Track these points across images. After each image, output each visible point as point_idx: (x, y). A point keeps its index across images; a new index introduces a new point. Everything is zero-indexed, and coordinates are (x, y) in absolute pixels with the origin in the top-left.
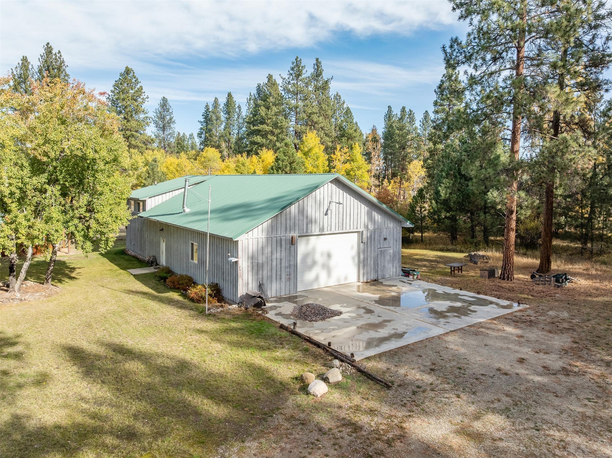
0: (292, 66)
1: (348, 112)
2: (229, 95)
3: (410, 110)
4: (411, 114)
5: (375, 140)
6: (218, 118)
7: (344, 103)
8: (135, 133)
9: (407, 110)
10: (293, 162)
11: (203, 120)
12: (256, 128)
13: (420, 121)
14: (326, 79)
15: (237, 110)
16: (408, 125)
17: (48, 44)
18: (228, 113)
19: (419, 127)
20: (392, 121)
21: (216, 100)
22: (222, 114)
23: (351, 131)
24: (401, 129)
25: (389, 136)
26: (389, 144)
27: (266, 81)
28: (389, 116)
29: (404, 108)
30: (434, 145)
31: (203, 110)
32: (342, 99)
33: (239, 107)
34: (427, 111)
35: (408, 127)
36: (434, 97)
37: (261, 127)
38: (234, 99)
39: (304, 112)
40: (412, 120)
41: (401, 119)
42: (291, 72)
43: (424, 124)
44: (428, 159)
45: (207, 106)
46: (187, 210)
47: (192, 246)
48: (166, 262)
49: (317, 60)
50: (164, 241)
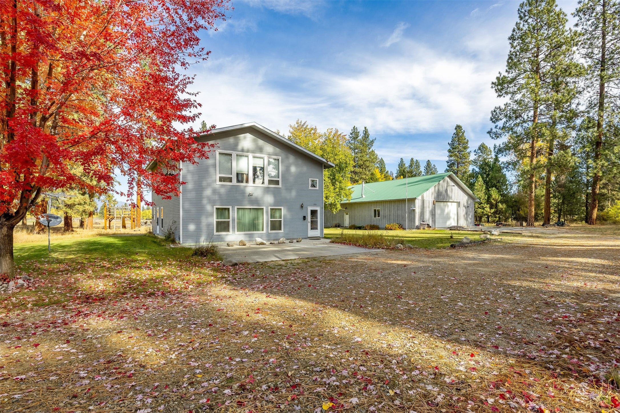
0: (351, 132)
1: (382, 161)
3: (416, 160)
4: (417, 163)
9: (414, 160)
14: (372, 140)
16: (415, 170)
20: (403, 168)
24: (411, 173)
28: (401, 165)
29: (412, 159)
34: (428, 160)
36: (449, 147)
40: (418, 166)
41: (411, 166)
42: (351, 136)
46: (364, 196)
47: (375, 211)
48: (349, 223)
49: (365, 128)
50: (347, 214)
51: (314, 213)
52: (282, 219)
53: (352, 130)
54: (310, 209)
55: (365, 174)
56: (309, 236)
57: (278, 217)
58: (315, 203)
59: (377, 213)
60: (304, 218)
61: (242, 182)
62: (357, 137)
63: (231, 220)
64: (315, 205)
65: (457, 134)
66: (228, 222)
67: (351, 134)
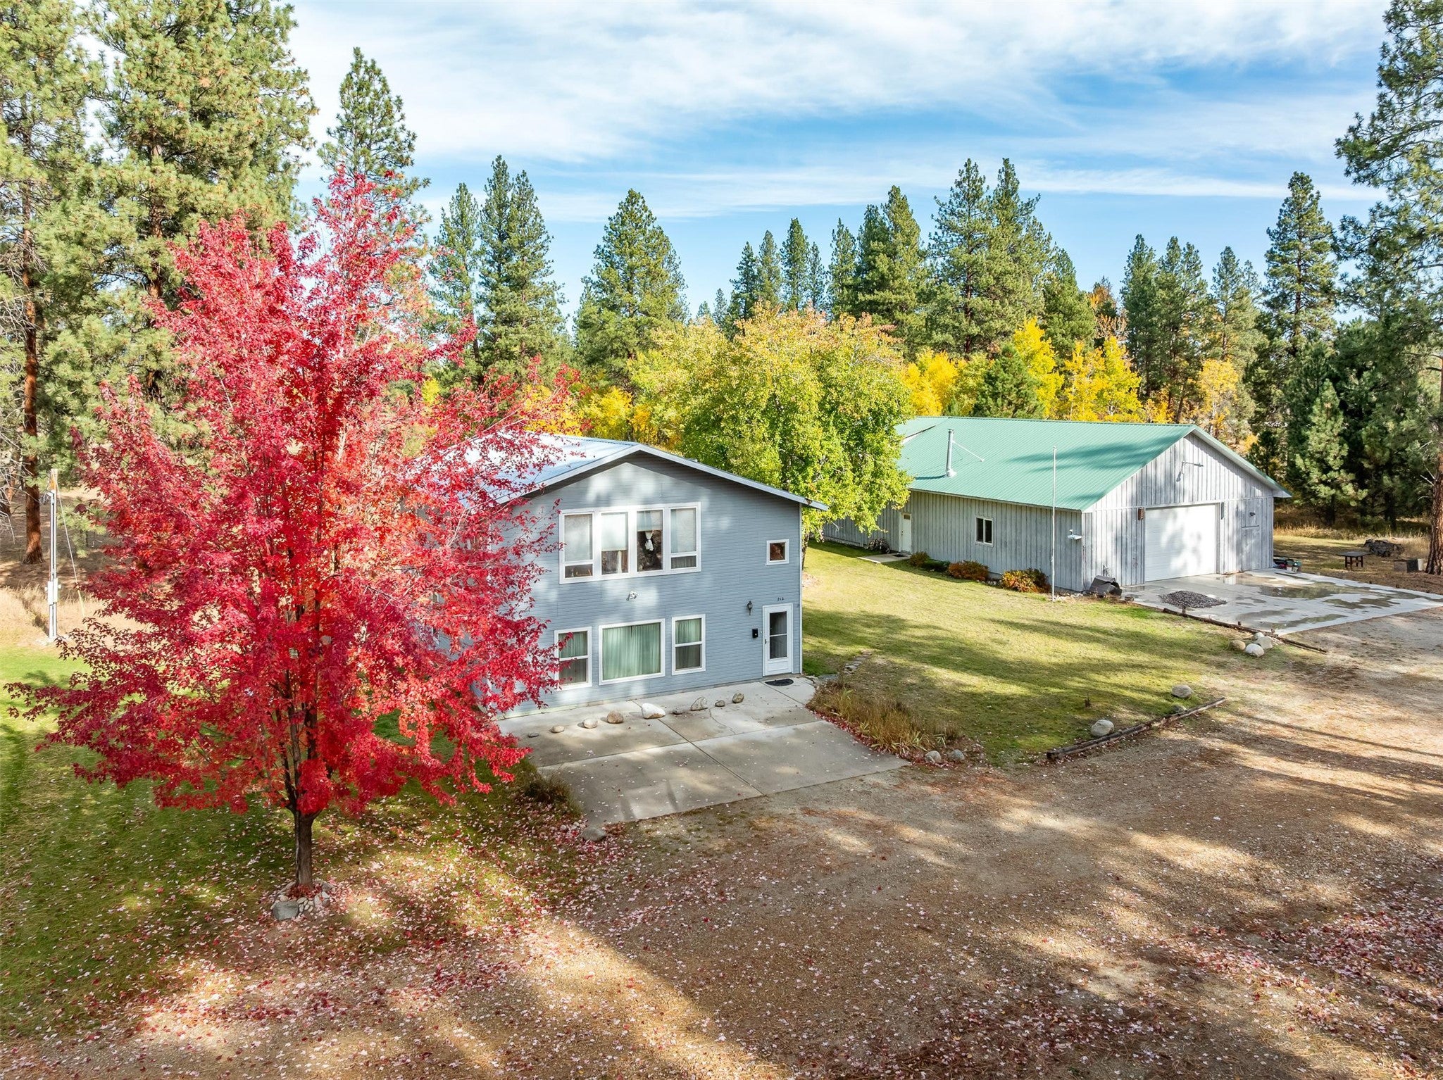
0: (959, 179)
1: (1063, 260)
2: (794, 225)
3: (1189, 245)
4: (1190, 254)
5: (1107, 311)
6: (773, 274)
7: (1050, 238)
8: (655, 320)
9: (1182, 244)
10: (1022, 383)
11: (738, 278)
12: (868, 297)
13: (1214, 270)
14: (1026, 201)
15: (811, 256)
16: (1183, 276)
17: (500, 157)
18: (792, 261)
19: (1211, 283)
20: (1145, 268)
21: (768, 237)
22: (780, 265)
23: (1070, 300)
24: (1169, 286)
25: (1139, 300)
26: (1142, 320)
27: (886, 199)
28: (1138, 257)
29: (1174, 241)
30: (1271, 338)
31: (739, 258)
32: (1046, 231)
33: (815, 249)
34: (1228, 249)
35: (1184, 281)
37: (879, 296)
38: (805, 233)
39: (989, 270)
40: (1193, 267)
41: (1170, 262)
42: (958, 190)
43: (1222, 277)
44: (1256, 365)
45: (746, 249)
46: (952, 473)
47: (980, 521)
48: (913, 547)
49: (1006, 161)
50: (907, 517)
51: (777, 619)
52: (703, 642)
53: (961, 173)
54: (768, 610)
55: (1002, 317)
56: (766, 673)
57: (693, 636)
58: (780, 596)
59: (985, 531)
60: (755, 633)
61: (614, 570)
62: (977, 196)
63: (589, 656)
64: (781, 600)
65: (1294, 205)
66: (585, 661)
67: (959, 184)
